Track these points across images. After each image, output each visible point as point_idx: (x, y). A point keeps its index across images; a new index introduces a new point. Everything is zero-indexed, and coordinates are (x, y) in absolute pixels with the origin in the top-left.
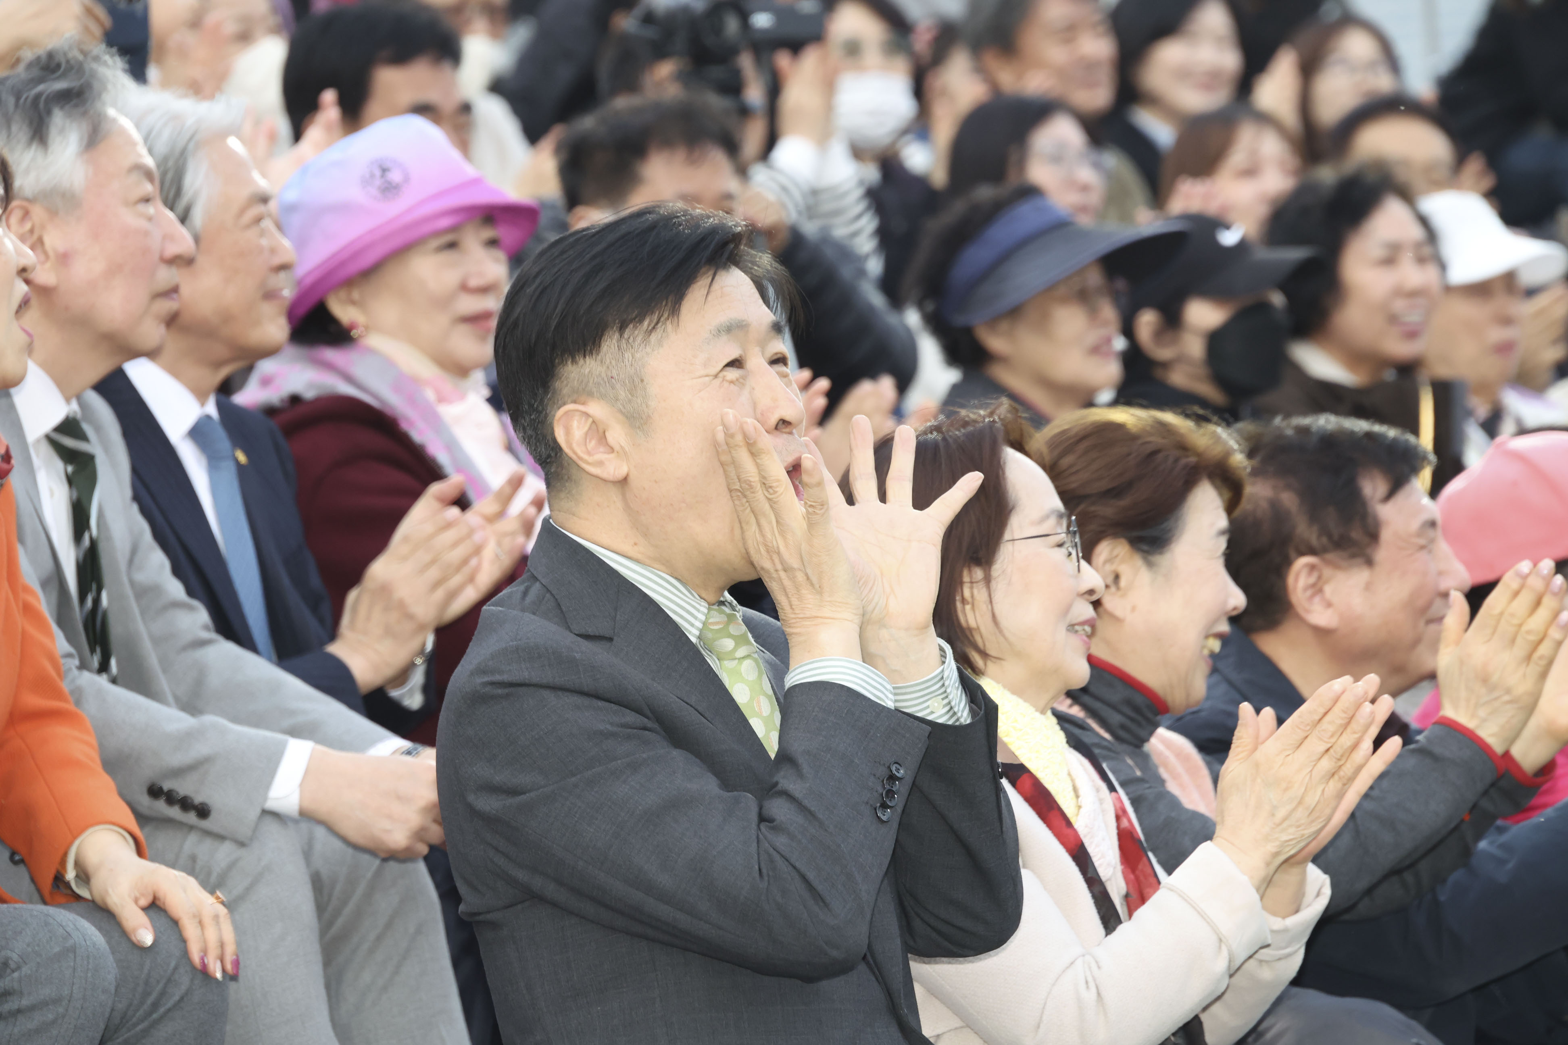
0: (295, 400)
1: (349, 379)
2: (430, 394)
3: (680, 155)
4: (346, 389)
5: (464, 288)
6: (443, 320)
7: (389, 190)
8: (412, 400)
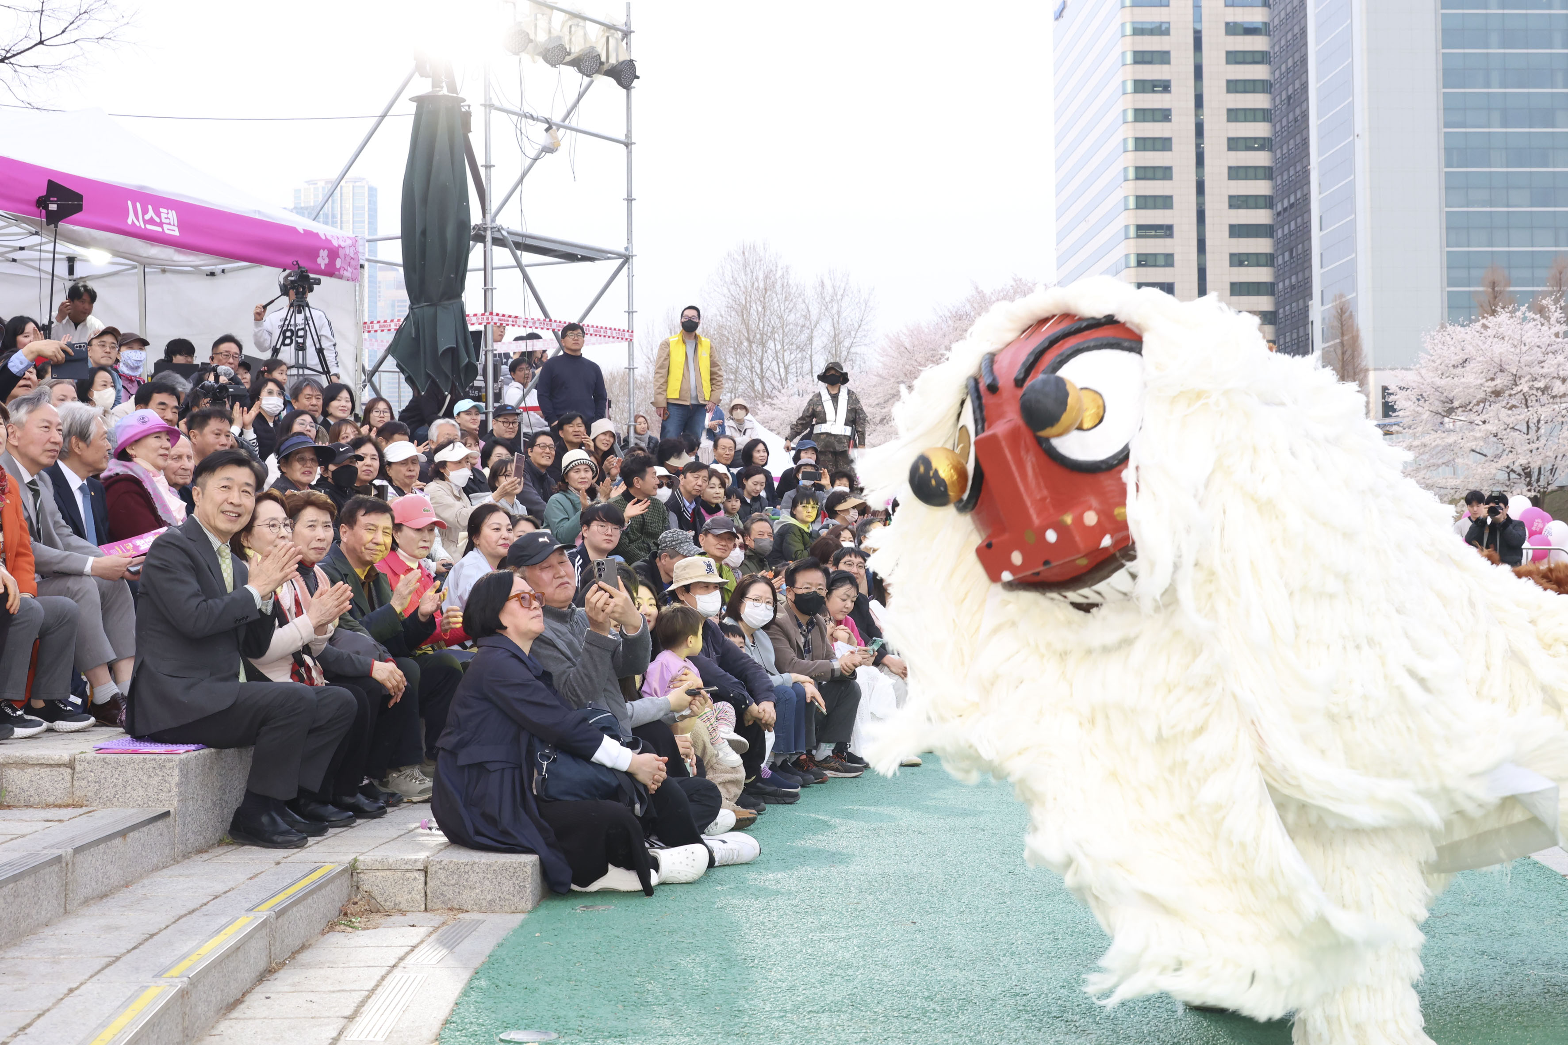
0: (117, 474)
1: (131, 470)
2: (151, 475)
3: (219, 420)
4: (131, 473)
5: (161, 447)
6: (155, 455)
7: (144, 422)
8: (147, 477)
